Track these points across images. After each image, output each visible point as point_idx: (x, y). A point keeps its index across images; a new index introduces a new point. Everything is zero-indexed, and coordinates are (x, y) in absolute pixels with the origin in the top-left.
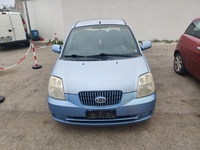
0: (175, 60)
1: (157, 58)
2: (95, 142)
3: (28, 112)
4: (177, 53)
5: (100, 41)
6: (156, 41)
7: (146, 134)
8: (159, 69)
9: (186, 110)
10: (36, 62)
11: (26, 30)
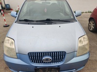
5: (46, 10)
10: (5, 23)
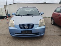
0: (51, 21)
1: (46, 21)
2: (24, 43)
3: (3, 34)
4: (52, 18)
6: (45, 17)
7: (42, 41)
8: (47, 24)
9: (56, 34)
11: (6, 13)
